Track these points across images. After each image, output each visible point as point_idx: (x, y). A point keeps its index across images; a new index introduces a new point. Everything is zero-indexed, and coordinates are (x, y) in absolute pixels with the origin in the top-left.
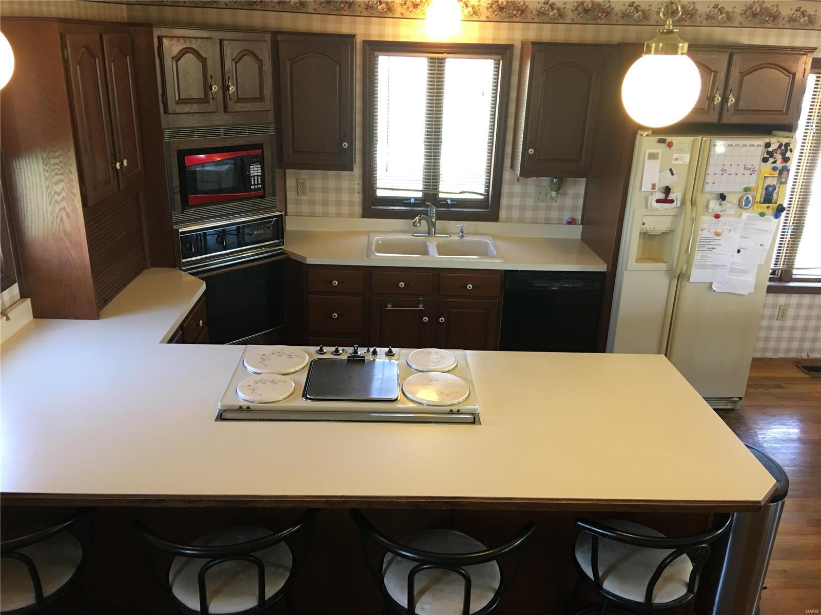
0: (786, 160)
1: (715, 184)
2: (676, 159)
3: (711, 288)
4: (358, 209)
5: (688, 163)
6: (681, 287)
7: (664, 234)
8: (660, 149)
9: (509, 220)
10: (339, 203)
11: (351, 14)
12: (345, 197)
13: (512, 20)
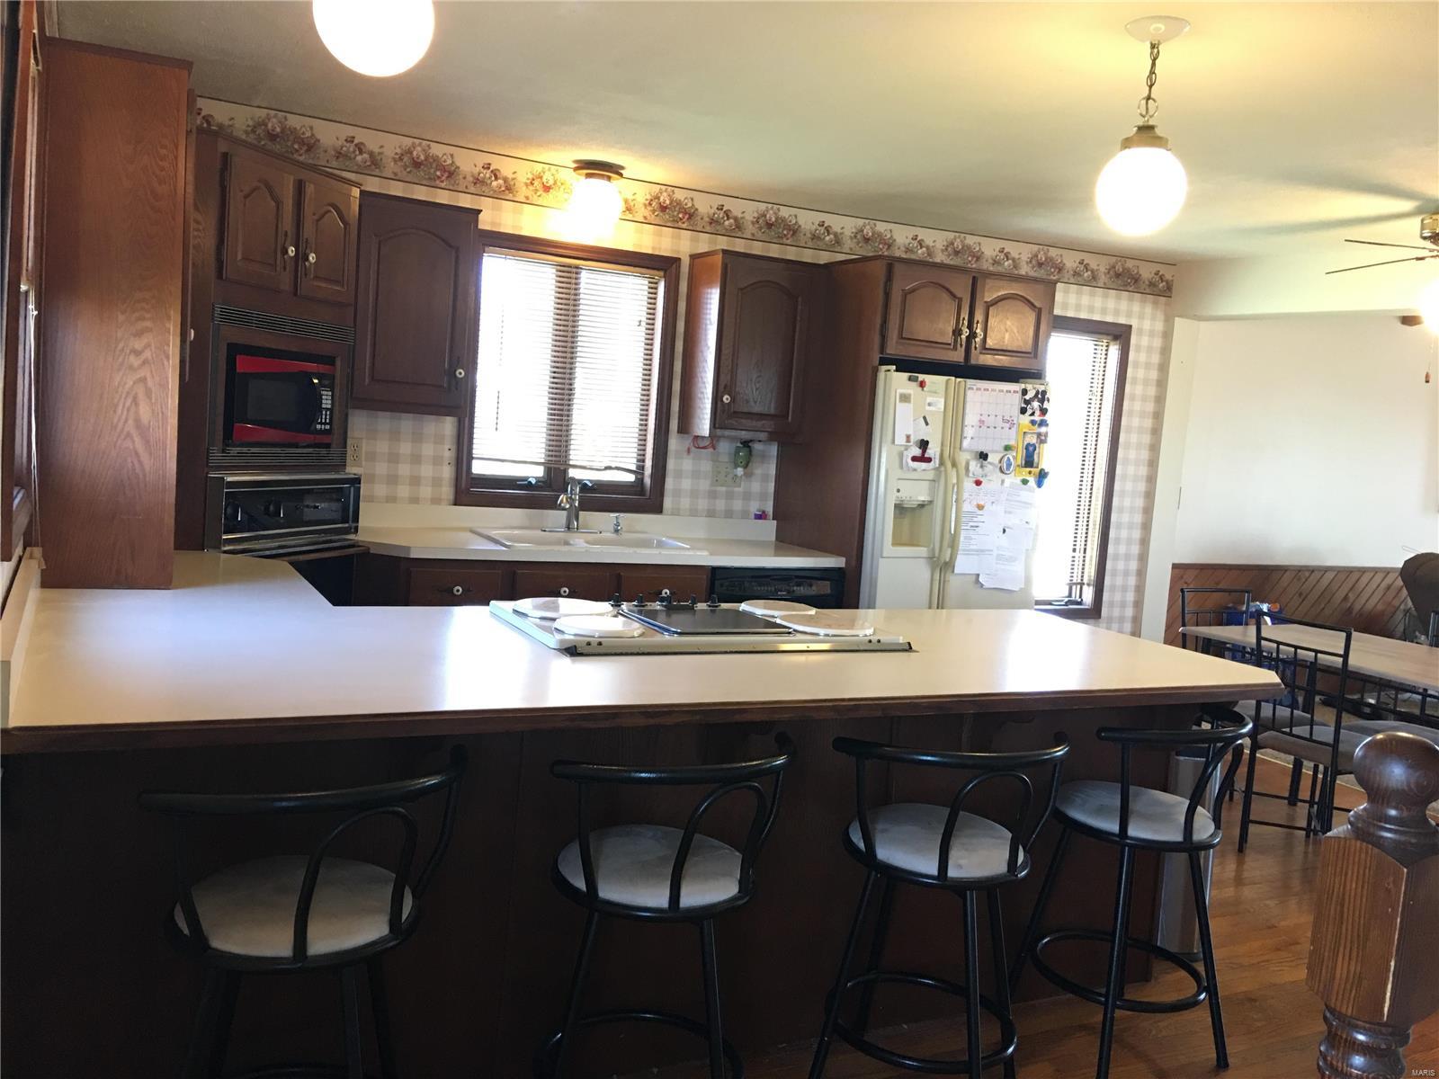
0: (1044, 411)
1: (972, 439)
2: (929, 405)
3: (977, 581)
4: (447, 491)
5: (943, 410)
6: (944, 582)
7: (922, 506)
8: (912, 389)
9: (676, 512)
10: (415, 481)
11: (451, 188)
12: (426, 471)
13: (676, 226)
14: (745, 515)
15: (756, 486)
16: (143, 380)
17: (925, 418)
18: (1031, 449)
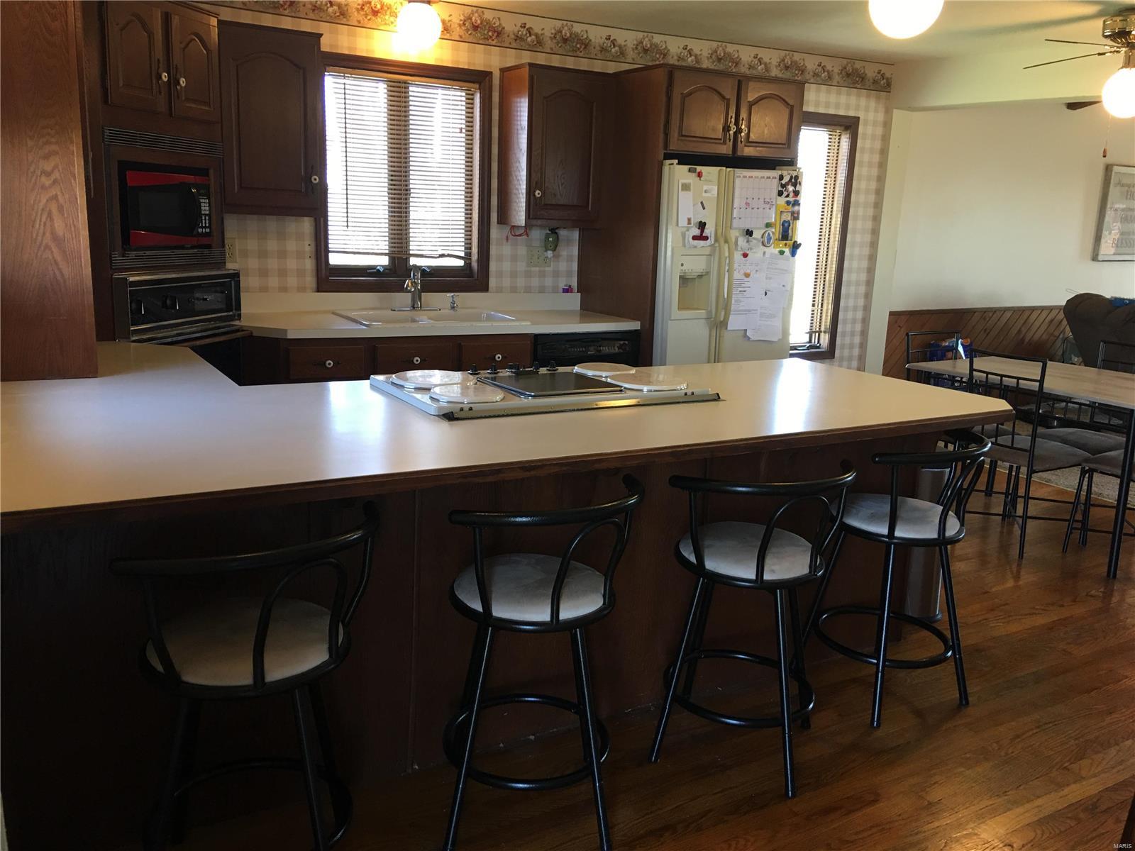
0: (797, 193)
1: (742, 220)
2: (706, 192)
3: (745, 336)
4: (310, 280)
5: (716, 195)
6: (720, 337)
7: (700, 276)
8: (691, 179)
9: (499, 290)
10: (283, 273)
11: (293, 14)
12: (292, 264)
13: (487, 43)
14: (555, 290)
15: (563, 266)
16: (55, 197)
17: (702, 203)
18: (786, 225)
